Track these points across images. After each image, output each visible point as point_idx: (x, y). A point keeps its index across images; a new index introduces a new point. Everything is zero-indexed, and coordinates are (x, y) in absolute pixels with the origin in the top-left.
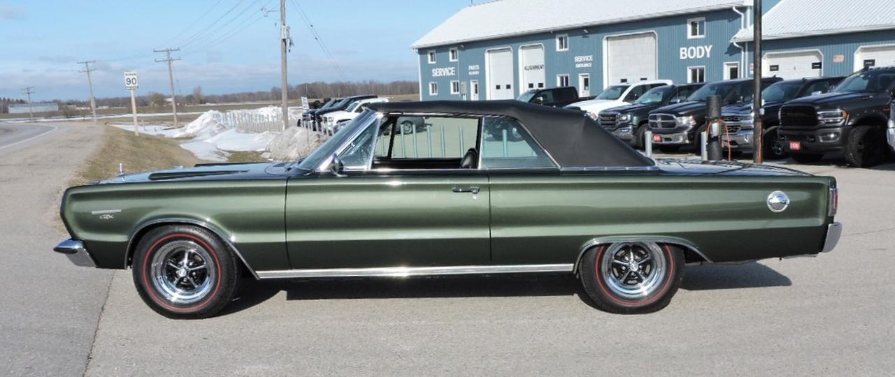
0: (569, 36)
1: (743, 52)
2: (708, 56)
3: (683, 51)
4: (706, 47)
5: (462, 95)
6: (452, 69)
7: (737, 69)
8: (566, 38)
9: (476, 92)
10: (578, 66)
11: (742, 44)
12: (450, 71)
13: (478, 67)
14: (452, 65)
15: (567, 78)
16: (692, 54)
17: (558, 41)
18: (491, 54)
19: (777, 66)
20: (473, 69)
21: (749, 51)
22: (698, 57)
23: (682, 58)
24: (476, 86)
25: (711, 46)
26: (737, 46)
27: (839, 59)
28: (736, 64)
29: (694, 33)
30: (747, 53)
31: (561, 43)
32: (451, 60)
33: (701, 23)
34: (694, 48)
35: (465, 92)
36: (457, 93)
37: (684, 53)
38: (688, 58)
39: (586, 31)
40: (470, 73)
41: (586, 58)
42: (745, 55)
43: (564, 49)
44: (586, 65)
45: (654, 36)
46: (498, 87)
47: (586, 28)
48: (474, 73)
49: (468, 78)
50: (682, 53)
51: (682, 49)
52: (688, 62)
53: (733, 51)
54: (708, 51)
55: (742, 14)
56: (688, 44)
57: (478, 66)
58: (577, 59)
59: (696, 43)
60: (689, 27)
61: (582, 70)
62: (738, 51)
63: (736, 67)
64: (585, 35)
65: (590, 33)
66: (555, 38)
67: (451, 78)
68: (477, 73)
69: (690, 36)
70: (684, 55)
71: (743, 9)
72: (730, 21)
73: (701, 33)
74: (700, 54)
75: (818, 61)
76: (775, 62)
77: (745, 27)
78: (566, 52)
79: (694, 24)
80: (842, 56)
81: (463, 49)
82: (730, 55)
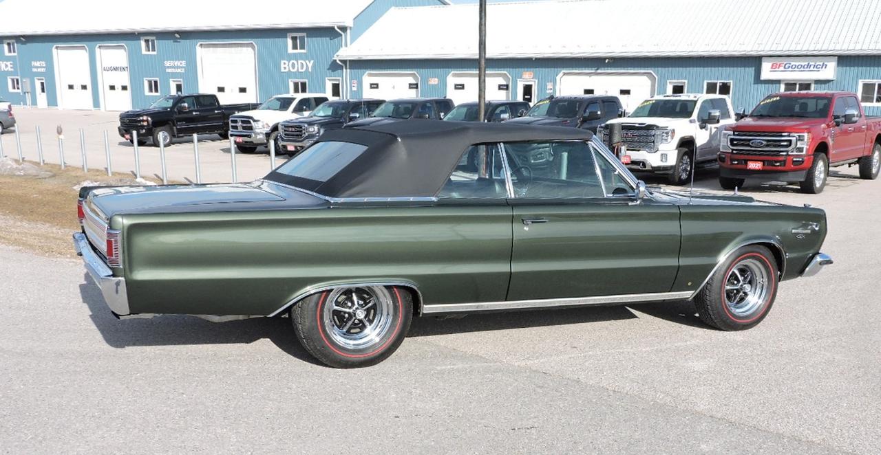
0: (157, 39)
1: (344, 70)
2: (310, 70)
3: (285, 64)
4: (307, 61)
5: (25, 93)
6: (8, 63)
7: (339, 84)
8: (153, 41)
9: (43, 91)
10: (169, 70)
11: (344, 62)
12: (6, 66)
13: (43, 64)
14: (8, 59)
15: (156, 82)
16: (293, 67)
17: (143, 44)
18: (59, 51)
19: (377, 85)
20: (38, 66)
21: (349, 69)
22: (300, 70)
23: (283, 70)
24: (42, 84)
25: (312, 61)
26: (340, 63)
27: (434, 81)
28: (339, 80)
29: (295, 47)
30: (348, 70)
31: (148, 46)
32: (7, 53)
33: (302, 39)
34: (295, 62)
35: (29, 90)
36: (16, 91)
37: (285, 66)
38: (290, 71)
39: (177, 36)
40: (34, 70)
41: (177, 63)
42: (346, 72)
43: (151, 53)
44: (179, 71)
45: (253, 48)
46: (71, 87)
47: (177, 32)
48: (39, 70)
49: (32, 76)
50: (282, 66)
51: (282, 62)
52: (289, 74)
53: (335, 67)
54: (310, 65)
55: (342, 33)
56: (290, 57)
57: (43, 62)
58: (167, 64)
59: (296, 57)
60: (290, 42)
61: (174, 75)
62: (341, 68)
63: (337, 83)
64: (175, 40)
65: (181, 38)
66: (140, 39)
67: (9, 73)
68: (43, 70)
69: (290, 50)
70: (285, 68)
71: (344, 29)
72: (331, 39)
73: (302, 47)
74: (302, 68)
75: (415, 82)
76: (374, 80)
77: (346, 46)
78: (154, 55)
79: (294, 39)
80: (436, 79)
81: (23, 43)
82: (333, 71)
